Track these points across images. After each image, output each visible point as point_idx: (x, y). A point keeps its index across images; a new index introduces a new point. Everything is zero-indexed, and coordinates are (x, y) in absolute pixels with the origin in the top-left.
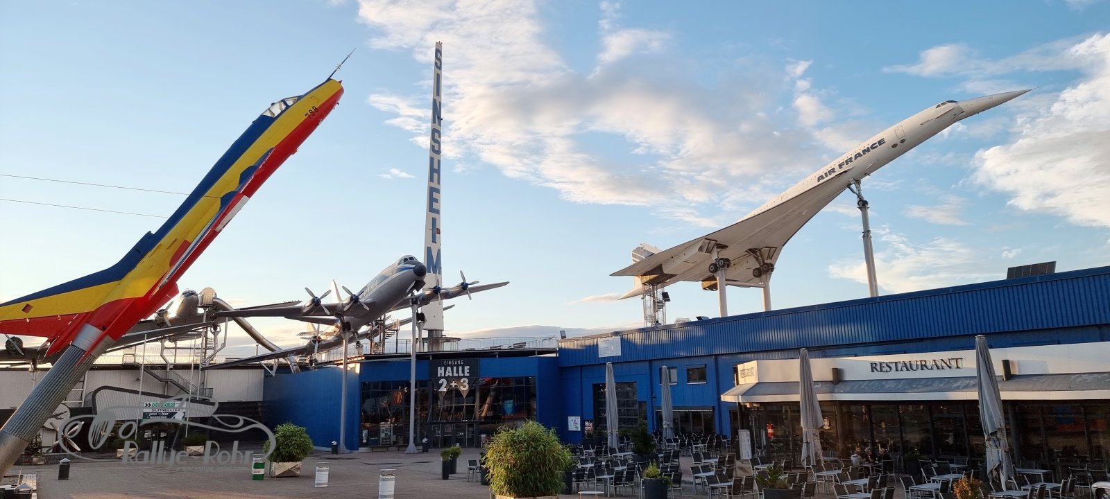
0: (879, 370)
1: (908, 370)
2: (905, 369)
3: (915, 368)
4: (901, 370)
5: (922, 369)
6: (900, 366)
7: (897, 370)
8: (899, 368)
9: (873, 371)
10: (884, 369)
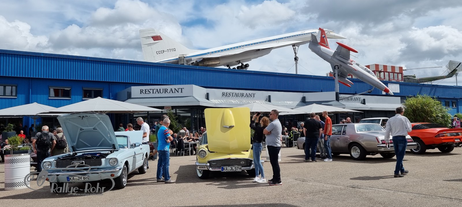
0: (144, 92)
1: (158, 93)
2: (157, 92)
3: (162, 92)
4: (155, 93)
5: (165, 93)
6: (155, 91)
7: (153, 93)
8: (154, 92)
9: (141, 93)
10: (147, 92)
